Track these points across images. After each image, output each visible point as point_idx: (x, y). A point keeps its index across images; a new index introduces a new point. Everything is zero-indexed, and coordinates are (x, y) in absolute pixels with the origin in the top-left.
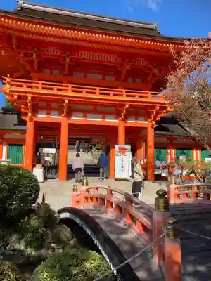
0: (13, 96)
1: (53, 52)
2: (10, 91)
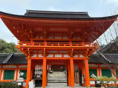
0: (21, 49)
1: (39, 29)
2: (20, 47)
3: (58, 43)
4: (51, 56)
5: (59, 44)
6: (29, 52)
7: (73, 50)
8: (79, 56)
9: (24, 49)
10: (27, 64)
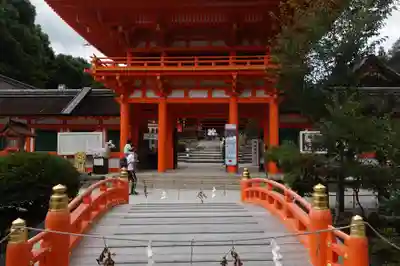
2: (97, 71)
3: (193, 59)
4: (177, 95)
5: (197, 61)
6: (120, 85)
7: (235, 77)
8: (254, 94)
9: (108, 78)
10: (119, 115)
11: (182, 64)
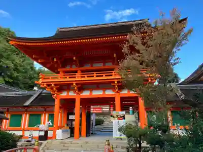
0: (44, 85)
2: (42, 82)
3: (93, 74)
5: (95, 75)
6: (54, 89)
7: (116, 82)
8: (129, 91)
9: (48, 85)
11: (87, 77)
